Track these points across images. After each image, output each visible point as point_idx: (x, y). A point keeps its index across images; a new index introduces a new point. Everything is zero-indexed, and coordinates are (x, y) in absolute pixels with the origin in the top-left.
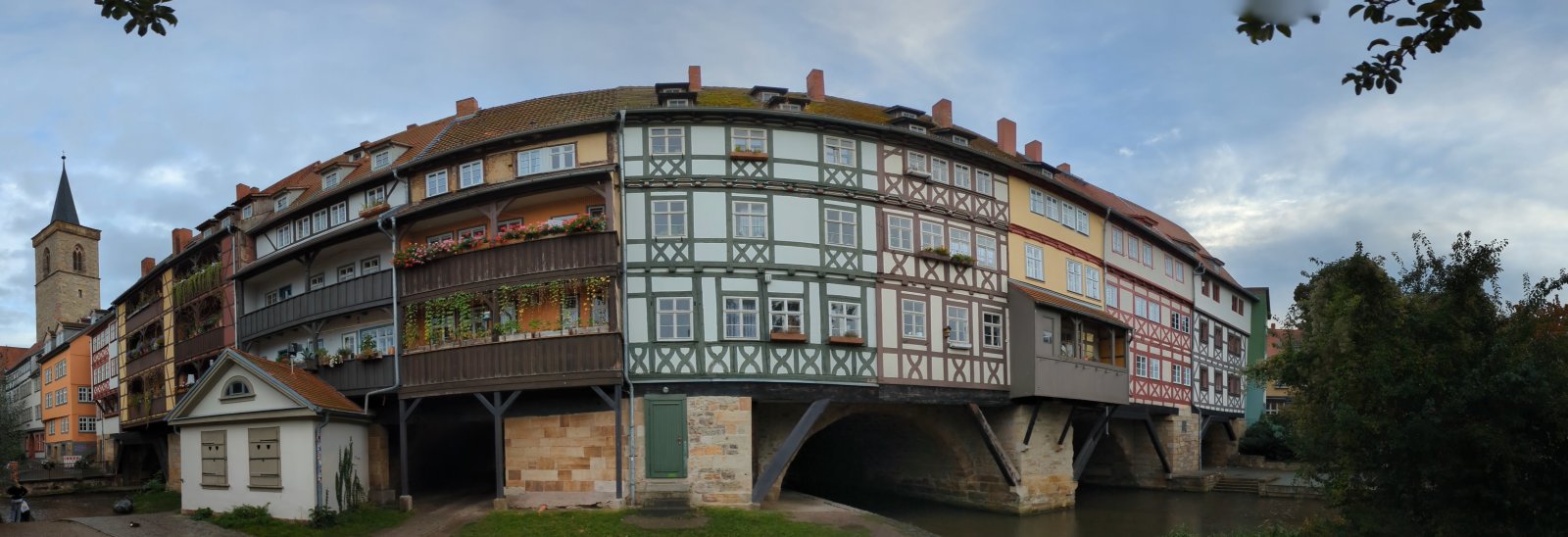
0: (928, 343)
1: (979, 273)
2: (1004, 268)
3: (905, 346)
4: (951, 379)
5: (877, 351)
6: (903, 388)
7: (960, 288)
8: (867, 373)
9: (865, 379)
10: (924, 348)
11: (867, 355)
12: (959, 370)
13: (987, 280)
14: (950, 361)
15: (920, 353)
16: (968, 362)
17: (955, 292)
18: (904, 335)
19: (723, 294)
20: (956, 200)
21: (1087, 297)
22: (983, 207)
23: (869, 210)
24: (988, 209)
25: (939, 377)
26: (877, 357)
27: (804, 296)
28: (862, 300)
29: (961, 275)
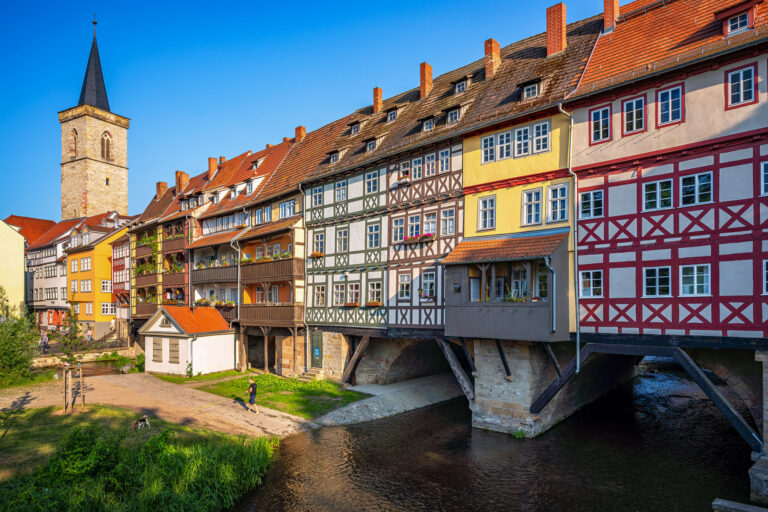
0: (411, 301)
1: (442, 242)
2: (460, 231)
3: (400, 304)
4: (423, 323)
5: (388, 309)
6: (398, 330)
7: (429, 258)
8: (383, 322)
9: (382, 325)
10: (408, 304)
11: (383, 311)
12: (428, 317)
13: (448, 245)
14: (423, 311)
15: (406, 308)
16: (433, 311)
17: (428, 262)
18: (400, 298)
19: (334, 283)
20: (426, 189)
21: (547, 224)
22: (443, 184)
23: (385, 219)
24: (447, 184)
25: (416, 322)
26: (387, 312)
27: (360, 281)
28: (382, 279)
29: (430, 249)
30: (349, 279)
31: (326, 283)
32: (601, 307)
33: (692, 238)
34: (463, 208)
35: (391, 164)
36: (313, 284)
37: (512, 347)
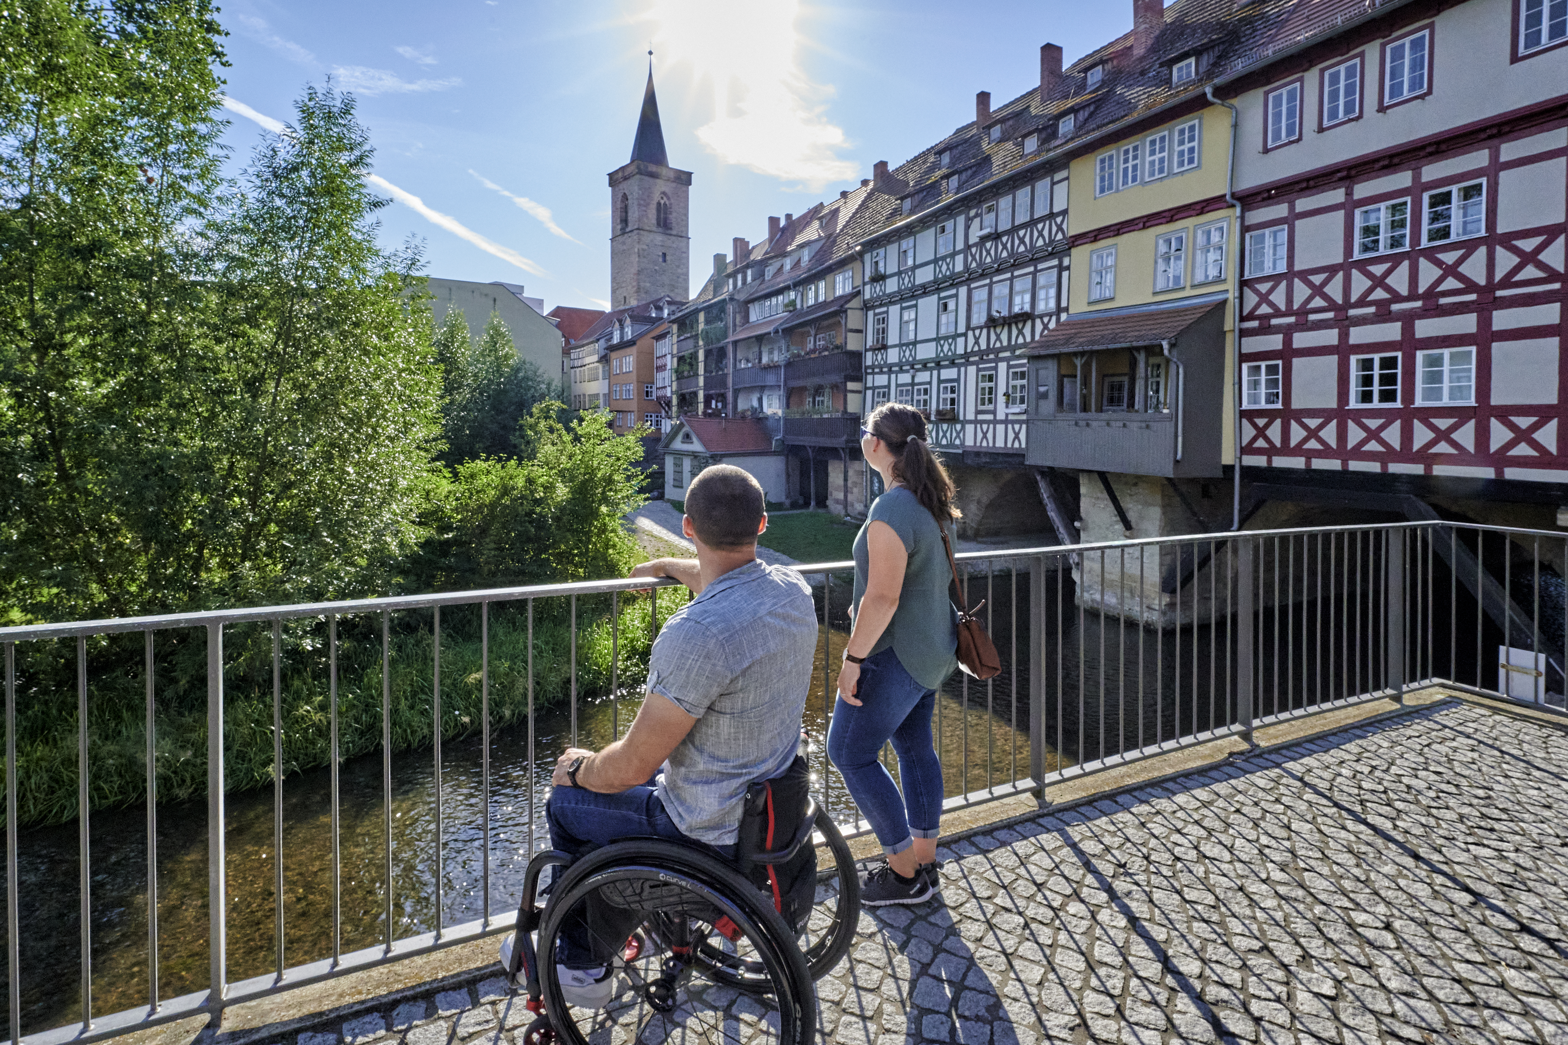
0: (994, 412)
1: (1038, 322)
2: (1064, 304)
3: (980, 417)
4: (1009, 445)
5: (964, 423)
6: (978, 454)
7: (1020, 347)
8: (957, 442)
9: (957, 447)
10: (990, 417)
11: (958, 427)
12: (1017, 436)
13: (1045, 327)
14: (1010, 427)
15: (988, 422)
16: (1024, 427)
17: (1018, 352)
18: (981, 408)
19: (897, 385)
20: (1017, 242)
21: (1193, 287)
22: (1041, 234)
23: (963, 291)
24: (1046, 233)
25: (1000, 443)
26: (963, 428)
27: (930, 383)
28: (957, 380)
29: (1020, 332)
30: (917, 380)
31: (888, 386)
32: (1278, 423)
33: (1443, 301)
34: (1068, 268)
35: (970, 208)
36: (873, 388)
37: (1136, 484)
